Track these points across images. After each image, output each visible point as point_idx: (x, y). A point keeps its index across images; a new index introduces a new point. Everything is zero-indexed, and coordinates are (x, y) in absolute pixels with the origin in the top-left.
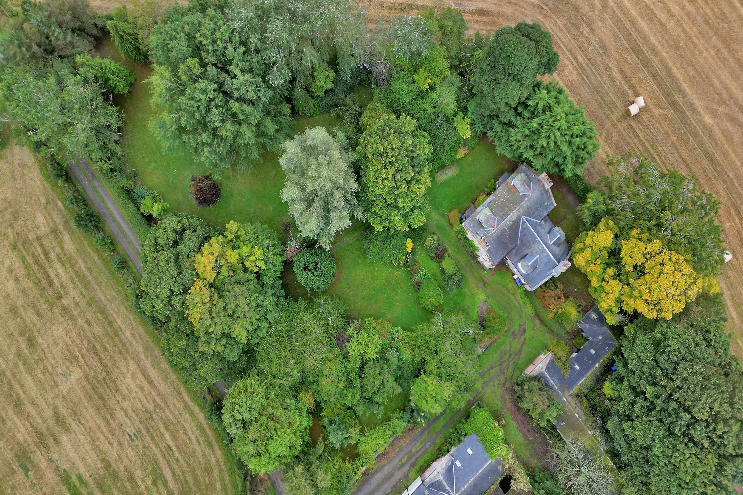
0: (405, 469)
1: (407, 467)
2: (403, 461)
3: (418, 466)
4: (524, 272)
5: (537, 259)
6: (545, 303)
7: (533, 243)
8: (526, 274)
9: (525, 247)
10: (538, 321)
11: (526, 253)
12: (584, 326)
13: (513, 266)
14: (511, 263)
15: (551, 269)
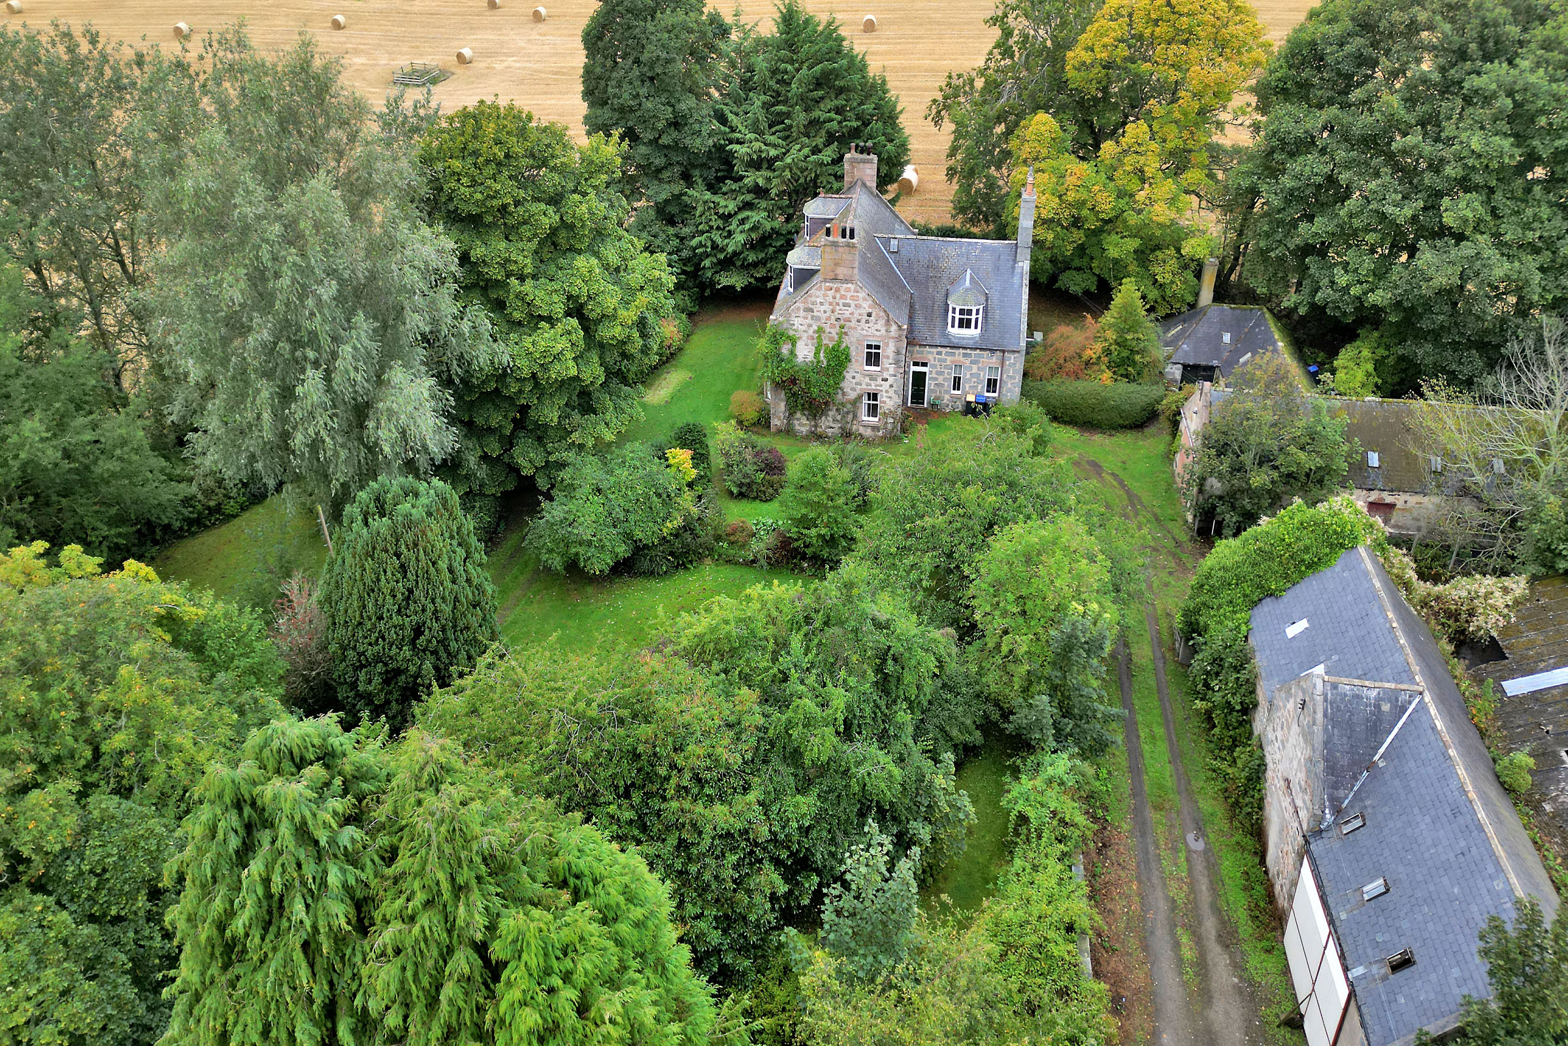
0: (1223, 975)
1: (1219, 960)
2: (1188, 954)
3: (1245, 927)
4: (973, 332)
5: (972, 278)
6: (1069, 366)
7: (937, 258)
8: (982, 335)
9: (931, 284)
10: (1098, 438)
11: (943, 292)
12: (1180, 353)
13: (944, 350)
14: (934, 350)
15: (1013, 268)
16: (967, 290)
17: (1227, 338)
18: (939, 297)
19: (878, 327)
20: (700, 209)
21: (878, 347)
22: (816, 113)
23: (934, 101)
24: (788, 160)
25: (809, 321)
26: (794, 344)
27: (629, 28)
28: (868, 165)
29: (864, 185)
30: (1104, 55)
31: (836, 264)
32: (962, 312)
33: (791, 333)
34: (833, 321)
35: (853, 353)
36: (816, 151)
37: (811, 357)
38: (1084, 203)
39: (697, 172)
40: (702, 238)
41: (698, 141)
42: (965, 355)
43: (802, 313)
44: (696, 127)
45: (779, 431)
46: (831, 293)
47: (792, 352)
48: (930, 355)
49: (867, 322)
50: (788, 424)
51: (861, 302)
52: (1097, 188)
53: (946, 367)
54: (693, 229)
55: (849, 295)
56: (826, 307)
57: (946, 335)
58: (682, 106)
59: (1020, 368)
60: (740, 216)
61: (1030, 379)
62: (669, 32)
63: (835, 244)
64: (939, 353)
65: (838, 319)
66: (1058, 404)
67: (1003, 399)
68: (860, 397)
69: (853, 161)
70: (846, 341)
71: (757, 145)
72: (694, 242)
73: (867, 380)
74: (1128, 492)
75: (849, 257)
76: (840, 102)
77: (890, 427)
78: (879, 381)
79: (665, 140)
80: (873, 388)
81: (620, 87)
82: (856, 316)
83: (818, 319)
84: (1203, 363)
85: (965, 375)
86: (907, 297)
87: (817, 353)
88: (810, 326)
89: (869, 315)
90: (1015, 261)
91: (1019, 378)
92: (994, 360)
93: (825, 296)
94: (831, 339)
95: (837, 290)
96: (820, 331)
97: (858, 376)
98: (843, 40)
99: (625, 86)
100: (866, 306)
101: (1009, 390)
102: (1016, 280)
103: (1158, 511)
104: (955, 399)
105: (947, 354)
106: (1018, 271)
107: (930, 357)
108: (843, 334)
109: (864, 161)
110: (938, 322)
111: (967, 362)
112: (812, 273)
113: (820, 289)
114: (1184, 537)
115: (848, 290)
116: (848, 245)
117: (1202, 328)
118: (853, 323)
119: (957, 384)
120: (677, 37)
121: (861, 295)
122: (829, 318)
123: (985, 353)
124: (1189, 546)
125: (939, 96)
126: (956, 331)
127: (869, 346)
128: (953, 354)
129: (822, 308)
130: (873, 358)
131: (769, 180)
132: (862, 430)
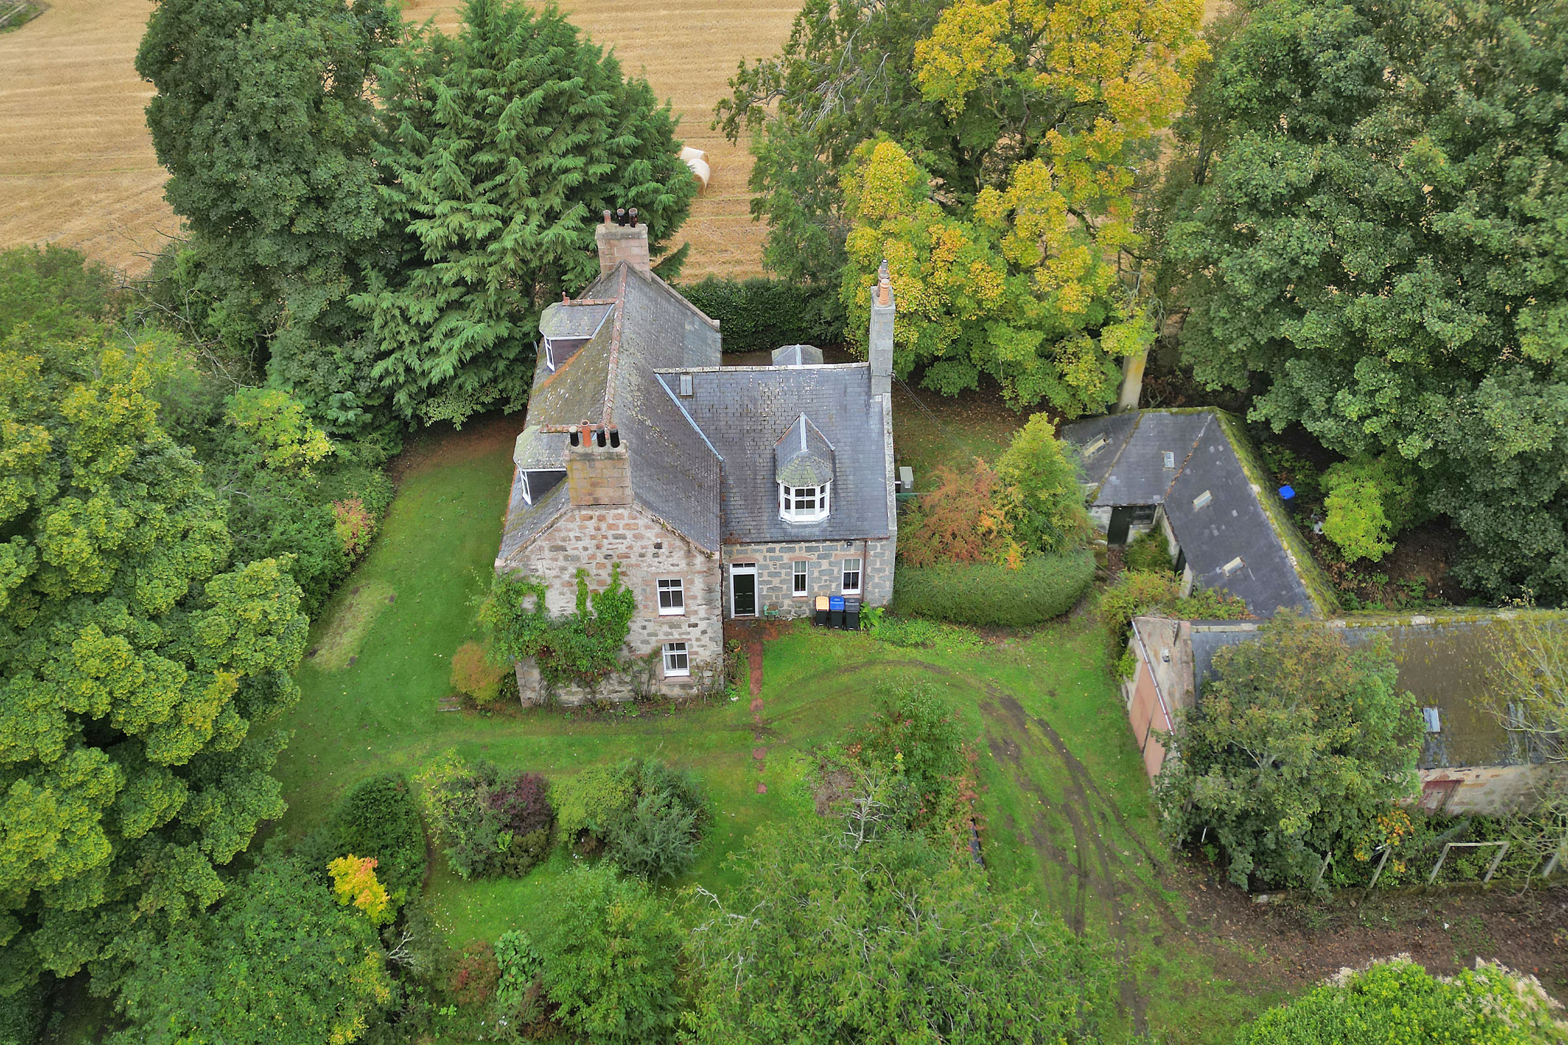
4: (819, 515)
5: (809, 430)
6: (959, 545)
7: (754, 400)
8: (831, 518)
9: (748, 443)
10: (1008, 644)
11: (767, 454)
12: (1108, 490)
13: (777, 546)
14: (764, 547)
15: (868, 405)
16: (803, 459)
17: (1170, 460)
18: (764, 461)
19: (675, 560)
20: (377, 322)
21: (677, 583)
22: (545, 160)
23: (724, 103)
24: (508, 242)
25: (561, 563)
26: (541, 596)
27: (211, 49)
28: (635, 243)
29: (631, 271)
30: (978, 65)
31: (594, 485)
32: (799, 493)
33: (534, 581)
34: (600, 558)
35: (638, 597)
36: (551, 217)
37: (571, 608)
38: (961, 288)
39: (365, 263)
40: (388, 363)
41: (358, 224)
42: (808, 549)
43: (547, 553)
44: (351, 203)
45: (535, 707)
46: (591, 524)
47: (540, 607)
48: (759, 553)
49: (656, 555)
50: (550, 695)
51: (642, 531)
52: (978, 266)
53: (782, 566)
54: (371, 348)
55: (621, 523)
56: (587, 542)
57: (778, 523)
58: (321, 174)
59: (890, 555)
60: (444, 327)
61: (905, 569)
62: (275, 58)
63: (588, 458)
64: (772, 550)
65: (607, 557)
66: (948, 604)
67: (868, 597)
68: (657, 653)
69: (609, 238)
70: (625, 583)
71: (455, 220)
72: (377, 371)
73: (666, 628)
74: (1069, 760)
75: (615, 473)
76: (580, 138)
77: (707, 681)
78: (685, 628)
79: (300, 227)
80: (676, 636)
81: (209, 149)
82: (637, 549)
83: (576, 559)
84: (1141, 502)
85: (810, 574)
86: (713, 477)
87: (581, 603)
88: (563, 569)
89: (658, 546)
90: (869, 394)
91: (889, 570)
92: (853, 552)
93: (581, 528)
94: (601, 583)
95: (601, 518)
96: (581, 574)
97: (651, 627)
98: (574, 31)
99: (219, 150)
100: (652, 535)
101: (876, 586)
102: (874, 424)
103: (1116, 796)
104: (799, 602)
105: (781, 550)
106: (875, 409)
107: (759, 556)
108: (618, 574)
109: (626, 237)
110: (766, 505)
111: (814, 557)
112: (560, 476)
113: (573, 519)
114: (1163, 853)
115: (620, 517)
116: (610, 457)
117: (1134, 448)
118: (634, 559)
119: (800, 583)
120: (292, 68)
121: (642, 521)
122: (593, 557)
123: (839, 544)
124: (1172, 869)
125: (729, 94)
126: (792, 516)
127: (663, 583)
128: (793, 550)
129: (580, 544)
130: (671, 599)
131: (482, 268)
132: (665, 690)
